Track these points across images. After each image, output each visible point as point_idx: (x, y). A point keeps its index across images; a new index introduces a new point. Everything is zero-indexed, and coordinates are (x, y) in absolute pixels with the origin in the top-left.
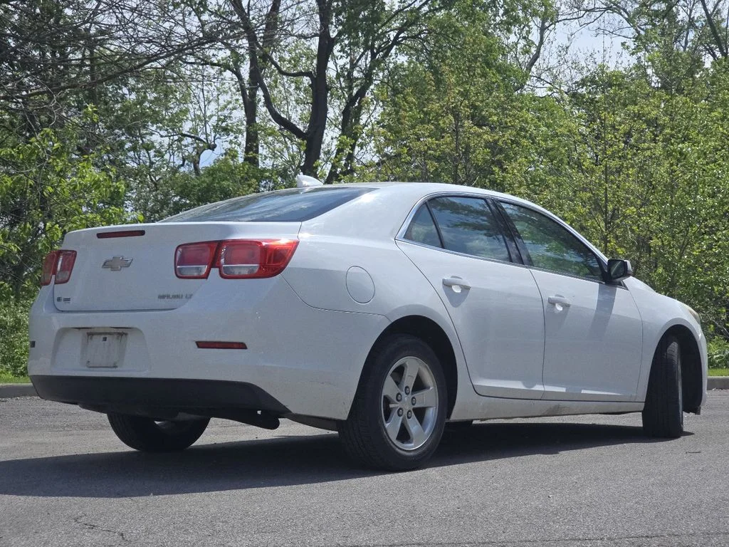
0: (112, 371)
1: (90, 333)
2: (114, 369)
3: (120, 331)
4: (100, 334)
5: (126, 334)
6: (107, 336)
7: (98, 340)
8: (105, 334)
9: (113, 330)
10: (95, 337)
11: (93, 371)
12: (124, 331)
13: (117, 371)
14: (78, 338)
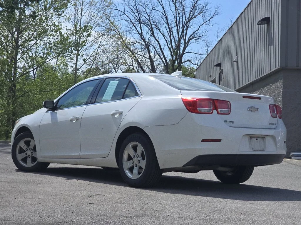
0: (262, 152)
1: (251, 137)
2: (263, 151)
3: (262, 136)
4: (255, 137)
5: (265, 138)
6: (258, 138)
7: (254, 139)
8: (257, 137)
9: (260, 136)
10: (253, 138)
11: (256, 152)
12: (264, 136)
13: (264, 152)
14: (247, 138)
